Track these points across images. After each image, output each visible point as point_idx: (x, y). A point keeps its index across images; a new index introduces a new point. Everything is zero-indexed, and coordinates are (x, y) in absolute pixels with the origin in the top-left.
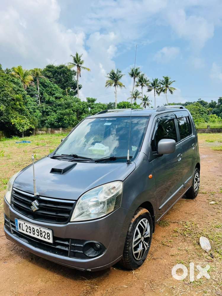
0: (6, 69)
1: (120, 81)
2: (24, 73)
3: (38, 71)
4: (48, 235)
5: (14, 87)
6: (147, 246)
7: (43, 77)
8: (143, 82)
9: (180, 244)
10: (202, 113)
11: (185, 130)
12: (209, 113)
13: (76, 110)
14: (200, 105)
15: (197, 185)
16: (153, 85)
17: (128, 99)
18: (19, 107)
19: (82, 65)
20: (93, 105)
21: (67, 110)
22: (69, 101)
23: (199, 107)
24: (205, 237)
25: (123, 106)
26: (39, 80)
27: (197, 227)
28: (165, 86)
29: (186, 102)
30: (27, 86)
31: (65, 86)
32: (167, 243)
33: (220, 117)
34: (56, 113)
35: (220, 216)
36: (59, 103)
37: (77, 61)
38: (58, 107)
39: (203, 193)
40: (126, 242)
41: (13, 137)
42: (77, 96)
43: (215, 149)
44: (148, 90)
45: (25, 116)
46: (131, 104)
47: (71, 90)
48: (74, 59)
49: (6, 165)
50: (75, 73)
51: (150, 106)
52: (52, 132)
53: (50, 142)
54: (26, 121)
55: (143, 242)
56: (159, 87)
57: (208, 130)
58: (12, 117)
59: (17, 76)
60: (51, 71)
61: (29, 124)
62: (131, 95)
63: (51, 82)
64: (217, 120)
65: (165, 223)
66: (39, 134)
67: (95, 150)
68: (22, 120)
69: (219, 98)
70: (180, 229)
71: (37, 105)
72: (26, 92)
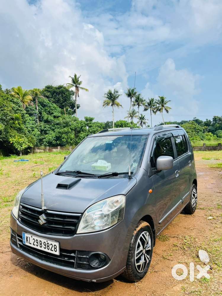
0: (6, 90)
1: (117, 101)
2: (23, 93)
3: (37, 91)
4: (55, 247)
5: (13, 107)
6: (148, 259)
7: (42, 97)
8: (139, 102)
9: (180, 257)
10: (197, 131)
11: (182, 147)
12: (205, 131)
13: (74, 129)
14: (195, 124)
15: (195, 201)
16: (149, 105)
17: (125, 118)
18: (18, 126)
19: (81, 86)
20: (91, 124)
21: (66, 129)
22: (68, 120)
23: (194, 126)
24: (204, 250)
25: (120, 125)
26: (37, 99)
27: (196, 241)
28: (161, 105)
29: (182, 121)
30: (26, 106)
31: (63, 105)
32: (167, 256)
33: (215, 135)
34: (55, 132)
35: (218, 230)
36: (57, 122)
37: (76, 81)
38: (57, 126)
39: (201, 209)
40: (129, 253)
41: (12, 155)
42: (75, 115)
43: (211, 166)
44: (145, 109)
45: (23, 135)
46: (128, 123)
47: (69, 109)
48: (73, 80)
49: (6, 184)
50: (74, 93)
51: (147, 125)
52: (50, 151)
53: (48, 161)
54: (25, 140)
55: (144, 255)
56: (155, 107)
57: (204, 148)
58: (11, 136)
59: (16, 96)
60: (49, 91)
61: (27, 143)
62: (128, 114)
63: (50, 101)
64: (213, 138)
65: (165, 238)
66: (37, 153)
67: (98, 167)
68: (20, 138)
69: (214, 117)
70: (179, 243)
71: (35, 124)
72: (25, 112)
